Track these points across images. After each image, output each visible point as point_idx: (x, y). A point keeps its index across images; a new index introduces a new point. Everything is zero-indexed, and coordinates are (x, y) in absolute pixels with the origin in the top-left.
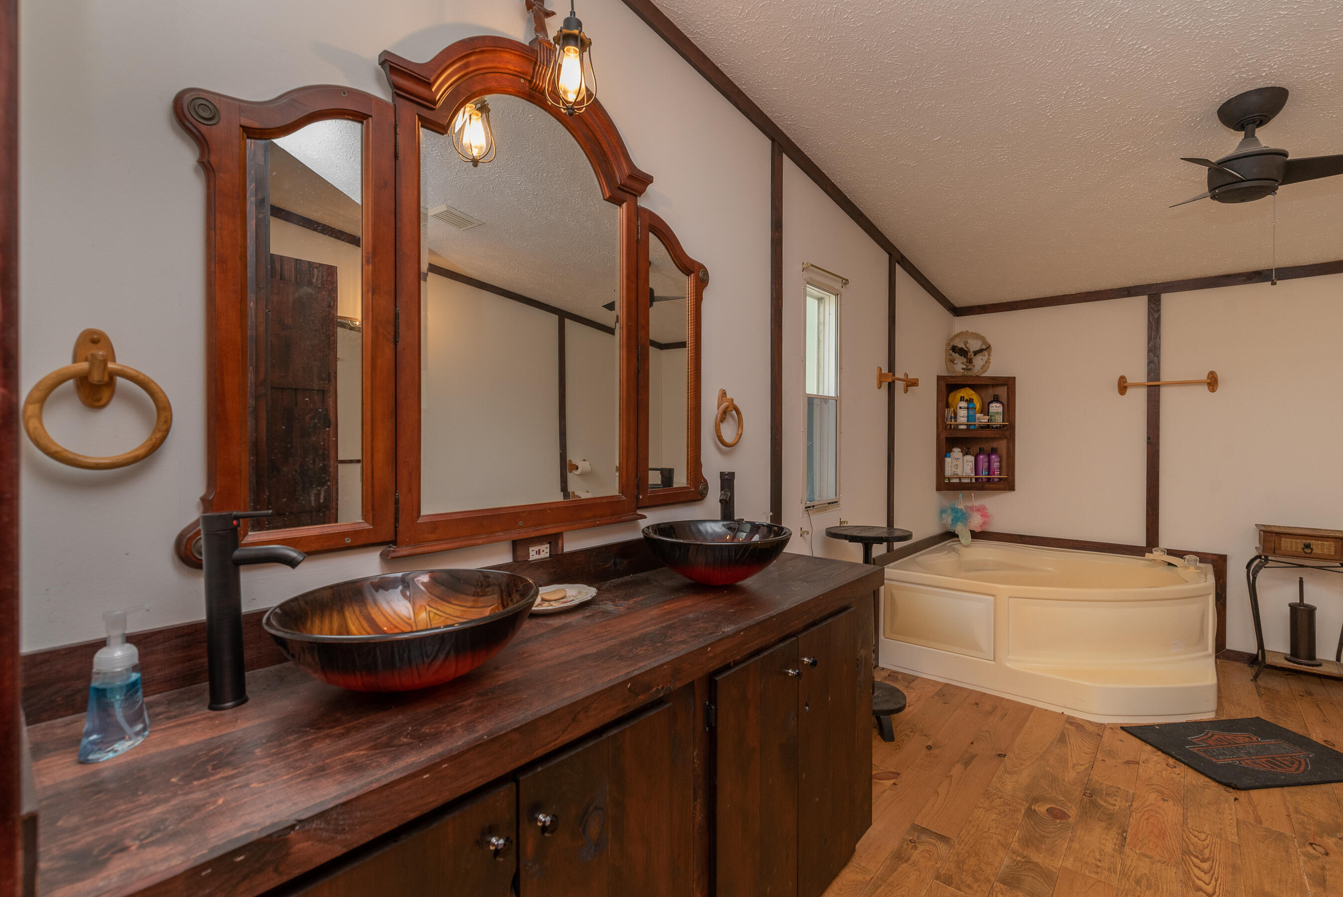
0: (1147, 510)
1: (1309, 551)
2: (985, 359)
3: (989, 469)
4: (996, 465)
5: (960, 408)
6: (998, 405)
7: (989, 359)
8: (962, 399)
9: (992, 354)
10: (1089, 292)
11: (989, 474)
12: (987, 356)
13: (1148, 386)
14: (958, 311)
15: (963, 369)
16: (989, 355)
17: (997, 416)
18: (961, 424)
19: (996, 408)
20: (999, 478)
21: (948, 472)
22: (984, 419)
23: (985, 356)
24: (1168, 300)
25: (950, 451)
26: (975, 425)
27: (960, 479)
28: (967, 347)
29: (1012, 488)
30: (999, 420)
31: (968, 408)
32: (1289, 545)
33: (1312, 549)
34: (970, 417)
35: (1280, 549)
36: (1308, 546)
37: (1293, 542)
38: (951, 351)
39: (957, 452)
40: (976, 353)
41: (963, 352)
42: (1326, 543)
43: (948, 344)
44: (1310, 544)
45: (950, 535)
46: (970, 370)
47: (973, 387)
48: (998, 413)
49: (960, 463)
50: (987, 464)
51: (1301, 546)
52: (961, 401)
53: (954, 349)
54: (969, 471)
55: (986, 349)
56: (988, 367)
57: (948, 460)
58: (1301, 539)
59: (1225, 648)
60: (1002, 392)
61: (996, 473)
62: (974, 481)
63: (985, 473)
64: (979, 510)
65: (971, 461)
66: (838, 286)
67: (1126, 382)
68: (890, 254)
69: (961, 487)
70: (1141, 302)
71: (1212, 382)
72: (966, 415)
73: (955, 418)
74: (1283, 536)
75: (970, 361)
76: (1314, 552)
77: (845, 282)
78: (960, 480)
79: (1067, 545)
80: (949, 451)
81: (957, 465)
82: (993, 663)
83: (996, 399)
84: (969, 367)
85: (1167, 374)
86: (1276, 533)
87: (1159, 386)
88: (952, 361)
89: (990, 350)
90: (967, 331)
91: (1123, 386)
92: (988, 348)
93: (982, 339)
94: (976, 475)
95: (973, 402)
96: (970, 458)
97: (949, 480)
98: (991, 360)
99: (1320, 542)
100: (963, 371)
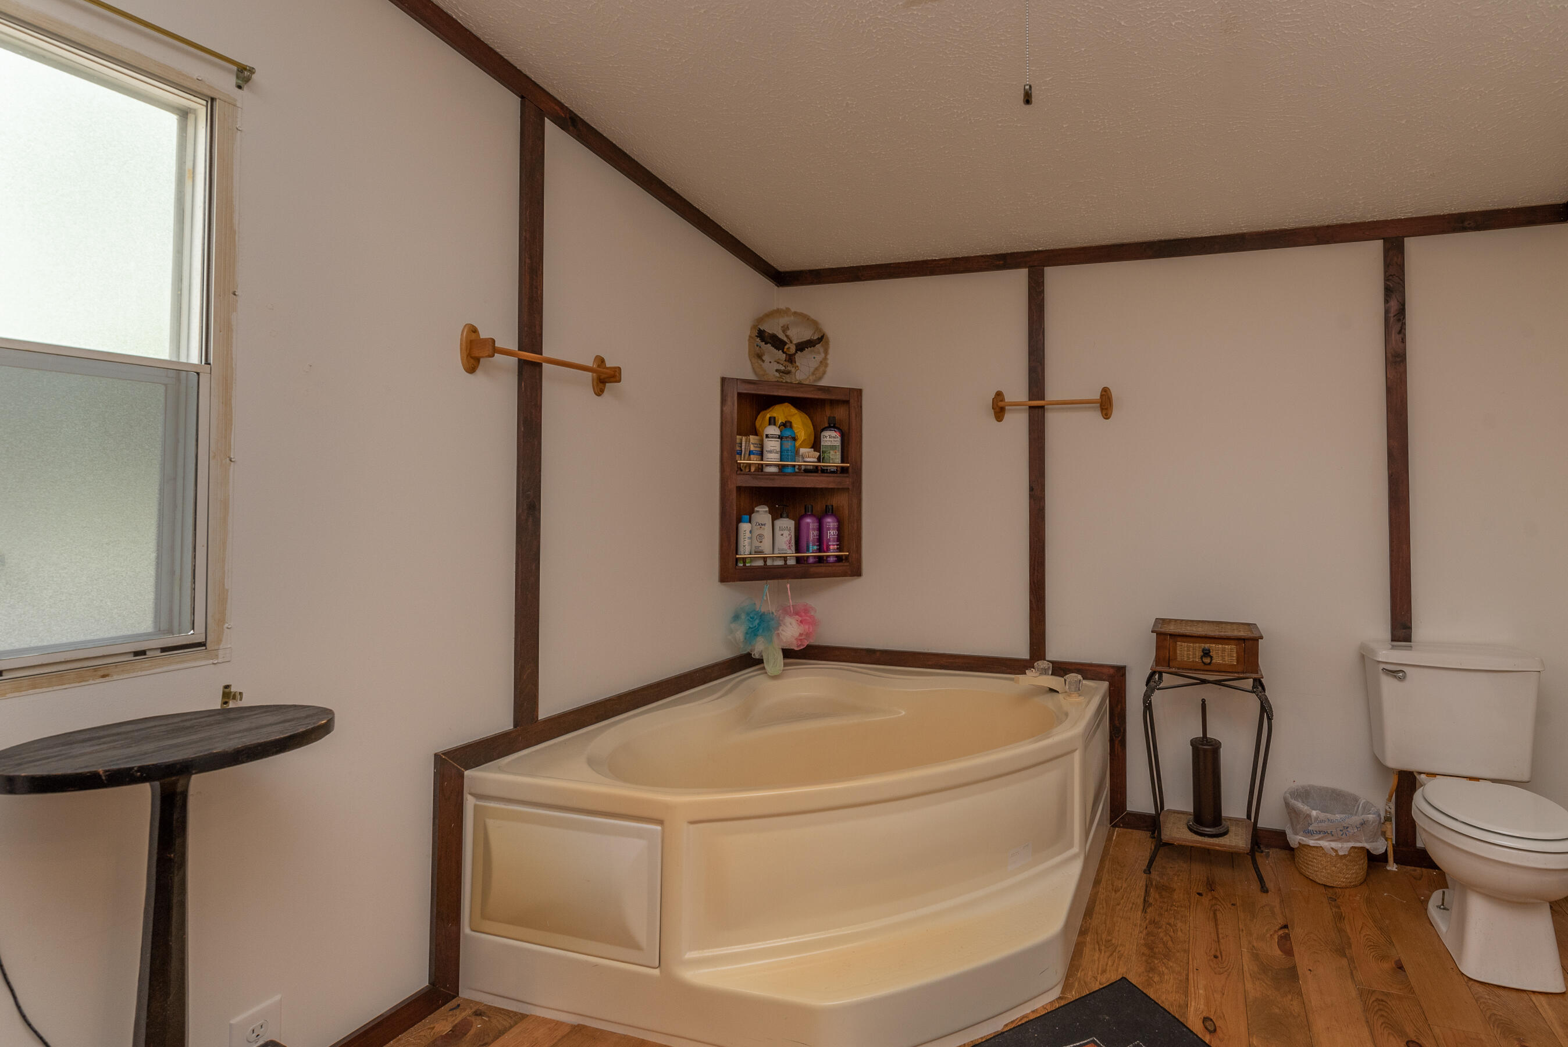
0: (1031, 601)
1: (1207, 660)
2: (819, 357)
3: (821, 542)
4: (832, 534)
5: (767, 436)
6: (833, 433)
7: (825, 359)
8: (772, 421)
9: (831, 351)
10: (956, 259)
11: (820, 550)
12: (823, 355)
13: (1030, 407)
14: (782, 278)
15: (777, 371)
16: (826, 352)
17: (832, 452)
18: (767, 465)
19: (831, 439)
20: (837, 556)
21: (745, 548)
22: (808, 457)
23: (819, 353)
24: (1053, 275)
25: (751, 512)
26: (794, 466)
27: (765, 559)
28: (787, 336)
29: (857, 572)
30: (835, 460)
31: (780, 437)
32: (1185, 653)
33: (1211, 657)
34: (785, 453)
35: (1176, 659)
36: (1206, 653)
37: (1190, 647)
38: (758, 340)
39: (762, 514)
40: (801, 347)
41: (778, 343)
42: (1226, 647)
43: (754, 327)
44: (1209, 650)
45: (747, 661)
46: (788, 373)
47: (800, 404)
48: (833, 447)
49: (767, 531)
50: (816, 533)
51: (1199, 653)
52: (770, 424)
53: (761, 335)
54: (785, 547)
55: (817, 341)
56: (824, 373)
57: (745, 527)
58: (1199, 643)
59: (1126, 810)
60: (840, 413)
61: (831, 547)
62: (792, 562)
63: (813, 547)
64: (797, 613)
65: (787, 529)
66: (223, 82)
67: (1003, 400)
68: (522, 97)
69: (767, 573)
70: (1021, 276)
71: (1105, 404)
72: (778, 449)
73: (761, 454)
74: (1179, 639)
75: (791, 359)
76: (1214, 661)
77: (244, 75)
78: (765, 562)
79: (930, 663)
80: (746, 513)
81: (761, 536)
82: (657, 972)
83: (832, 425)
84: (789, 368)
85: (1054, 390)
86: (1171, 635)
87: (1042, 407)
88: (760, 356)
89: (827, 343)
90: (788, 309)
91: (999, 408)
92: (822, 339)
93: (815, 324)
94: (798, 550)
95: (791, 427)
96: (786, 525)
97: (744, 563)
98: (829, 362)
99: (1220, 646)
100: (777, 374)
